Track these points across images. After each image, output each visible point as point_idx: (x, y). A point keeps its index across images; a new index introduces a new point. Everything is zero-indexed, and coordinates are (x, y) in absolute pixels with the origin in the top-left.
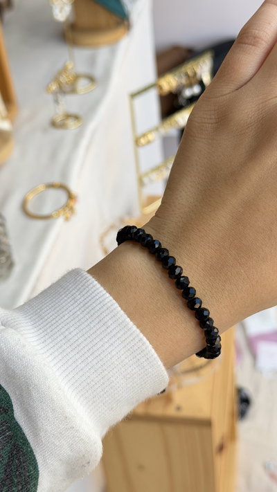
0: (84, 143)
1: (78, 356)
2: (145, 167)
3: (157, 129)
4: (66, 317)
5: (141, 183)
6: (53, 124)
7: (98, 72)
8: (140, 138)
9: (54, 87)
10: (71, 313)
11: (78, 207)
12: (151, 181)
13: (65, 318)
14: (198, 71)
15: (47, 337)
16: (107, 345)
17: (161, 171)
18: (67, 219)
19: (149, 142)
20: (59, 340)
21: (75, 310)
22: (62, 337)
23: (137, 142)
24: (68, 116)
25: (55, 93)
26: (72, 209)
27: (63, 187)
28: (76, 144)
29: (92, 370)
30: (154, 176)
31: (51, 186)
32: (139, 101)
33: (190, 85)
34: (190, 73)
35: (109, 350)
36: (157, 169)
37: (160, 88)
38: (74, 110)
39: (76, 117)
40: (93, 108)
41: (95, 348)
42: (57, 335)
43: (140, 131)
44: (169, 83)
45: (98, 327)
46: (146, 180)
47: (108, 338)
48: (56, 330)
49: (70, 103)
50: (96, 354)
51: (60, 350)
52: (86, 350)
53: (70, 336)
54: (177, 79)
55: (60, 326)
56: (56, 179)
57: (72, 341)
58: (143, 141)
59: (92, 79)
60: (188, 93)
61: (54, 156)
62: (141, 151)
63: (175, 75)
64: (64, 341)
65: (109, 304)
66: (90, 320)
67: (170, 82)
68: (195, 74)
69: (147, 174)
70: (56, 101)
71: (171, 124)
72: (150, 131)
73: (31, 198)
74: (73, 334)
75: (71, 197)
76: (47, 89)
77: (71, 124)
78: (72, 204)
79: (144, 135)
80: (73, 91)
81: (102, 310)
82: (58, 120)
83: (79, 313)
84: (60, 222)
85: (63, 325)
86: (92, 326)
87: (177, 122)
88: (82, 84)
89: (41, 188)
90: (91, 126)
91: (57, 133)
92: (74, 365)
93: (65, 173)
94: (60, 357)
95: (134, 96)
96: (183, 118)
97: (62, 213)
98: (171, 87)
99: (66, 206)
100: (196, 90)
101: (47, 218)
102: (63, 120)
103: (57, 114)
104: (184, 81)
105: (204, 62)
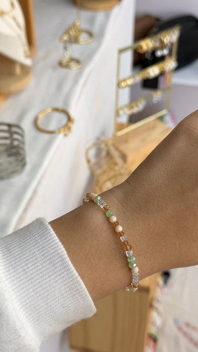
0: (82, 81)
3: (134, 77)
4: (28, 254)
5: (117, 114)
6: (61, 64)
8: (121, 82)
9: (66, 38)
11: (74, 127)
17: (133, 107)
18: (66, 135)
19: (127, 86)
21: (35, 250)
22: (22, 269)
23: (119, 85)
24: (72, 59)
25: (65, 42)
26: (69, 129)
27: (65, 112)
28: (76, 81)
30: (126, 110)
31: (56, 110)
33: (162, 48)
38: (76, 55)
39: (78, 62)
40: (90, 55)
41: (44, 282)
42: (18, 267)
43: (122, 77)
44: (147, 45)
46: (121, 112)
48: (18, 263)
49: (75, 51)
50: (44, 286)
51: (19, 280)
52: (37, 282)
53: (27, 270)
54: (153, 42)
55: (22, 261)
56: (60, 105)
57: (28, 274)
58: (123, 84)
59: (91, 34)
60: (159, 53)
61: (59, 88)
62: (121, 91)
63: (154, 38)
64: (22, 273)
66: (44, 260)
69: (122, 108)
70: (65, 48)
72: (129, 78)
73: (41, 116)
75: (70, 119)
76: (61, 38)
77: (73, 65)
78: (70, 124)
79: (124, 80)
82: (65, 61)
83: (37, 253)
84: (61, 136)
85: (24, 260)
86: (45, 265)
87: (148, 73)
88: (83, 37)
89: (49, 110)
90: (88, 70)
93: (67, 101)
94: (18, 285)
95: (121, 51)
96: (153, 71)
97: (62, 131)
98: (148, 48)
99: (67, 126)
100: (165, 52)
101: (52, 132)
102: (68, 62)
103: (64, 57)
104: (158, 44)
105: (174, 32)
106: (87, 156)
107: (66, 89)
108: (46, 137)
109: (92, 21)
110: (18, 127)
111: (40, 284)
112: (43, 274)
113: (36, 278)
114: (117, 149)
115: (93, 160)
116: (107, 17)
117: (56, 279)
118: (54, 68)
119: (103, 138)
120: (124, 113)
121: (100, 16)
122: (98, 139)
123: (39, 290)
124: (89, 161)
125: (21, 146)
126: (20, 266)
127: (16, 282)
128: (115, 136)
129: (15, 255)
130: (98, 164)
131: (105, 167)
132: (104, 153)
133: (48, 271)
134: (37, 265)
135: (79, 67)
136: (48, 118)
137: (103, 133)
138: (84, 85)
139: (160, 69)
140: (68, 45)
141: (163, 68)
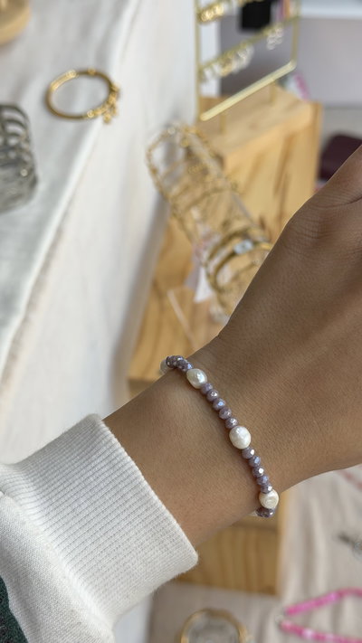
1: (87, 536)
5: (201, 77)
13: (74, 485)
18: (107, 121)
22: (70, 510)
23: (199, 17)
26: (113, 108)
27: (101, 76)
29: (105, 554)
31: (84, 73)
41: (109, 527)
46: (208, 73)
50: (110, 534)
53: (79, 510)
57: (81, 516)
58: (208, 15)
61: (85, 31)
64: (71, 516)
66: (105, 490)
69: (209, 65)
73: (56, 88)
74: (83, 507)
75: (112, 89)
78: (113, 99)
83: (92, 479)
84: (97, 125)
89: (71, 75)
92: (82, 547)
97: (100, 113)
99: (107, 101)
101: (79, 117)
106: (150, 161)
108: (70, 126)
110: (15, 108)
111: (103, 531)
112: (106, 513)
113: (95, 522)
115: (162, 169)
119: (177, 124)
120: (214, 74)
122: (168, 126)
124: (154, 171)
125: (25, 146)
128: (198, 121)
129: (55, 486)
130: (171, 175)
131: (186, 180)
132: (181, 153)
134: (94, 499)
136: (70, 91)
137: (176, 115)
138: (133, 20)
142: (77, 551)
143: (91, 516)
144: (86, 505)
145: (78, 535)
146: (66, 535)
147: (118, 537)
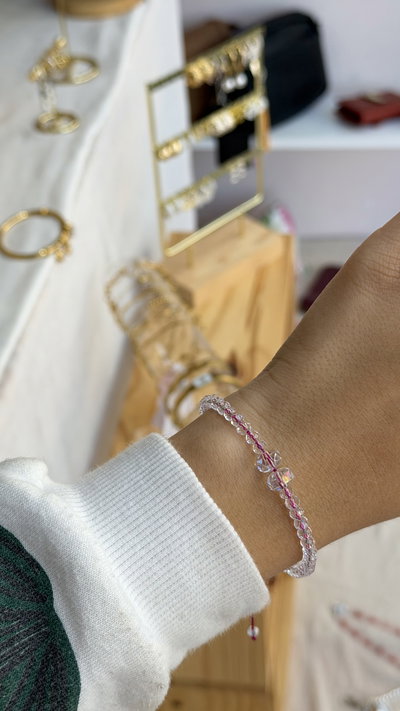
0: (82, 154)
1: (137, 540)
2: (168, 190)
3: (185, 136)
4: (126, 487)
5: (163, 213)
6: (39, 126)
7: (102, 53)
8: (162, 148)
9: (40, 73)
10: (132, 483)
11: (75, 242)
12: (177, 210)
14: (244, 54)
15: (98, 512)
16: (176, 528)
17: (192, 196)
18: (59, 260)
19: (174, 155)
20: (113, 517)
23: (157, 154)
24: (59, 115)
25: (41, 82)
26: (66, 246)
27: (54, 216)
28: (71, 155)
29: (155, 560)
30: (181, 203)
31: (36, 213)
32: (159, 95)
33: (233, 75)
34: (233, 57)
35: (179, 535)
36: (185, 193)
37: (190, 77)
38: (67, 106)
39: (71, 118)
40: (95, 104)
41: (160, 531)
43: (161, 138)
44: (202, 70)
45: (165, 502)
46: (170, 208)
47: (177, 518)
48: (111, 504)
49: (62, 97)
53: (129, 513)
54: (213, 64)
56: (43, 204)
58: (166, 152)
59: (92, 63)
60: (229, 85)
61: (39, 171)
62: (163, 166)
63: (211, 59)
65: (182, 473)
66: (156, 493)
67: (204, 69)
68: (239, 57)
69: (171, 200)
70: (43, 94)
71: (205, 129)
72: (177, 139)
73: (8, 229)
74: (132, 510)
75: (64, 228)
76: (31, 75)
77: (65, 127)
78: (66, 238)
79: (167, 145)
80: (66, 79)
81: (173, 480)
82: (45, 121)
83: (142, 482)
84: (49, 263)
87: (214, 127)
88: (79, 71)
89: (22, 215)
90: (92, 131)
91: (44, 139)
93: (56, 194)
95: (153, 87)
96: (222, 121)
97: (52, 252)
98: (205, 76)
99: (59, 240)
100: (241, 81)
101: (32, 257)
102: (52, 120)
103: (44, 112)
104: (224, 68)
105: (252, 41)
106: (109, 298)
107: (52, 172)
108: (20, 266)
109: (93, 38)
114: (166, 278)
116: (123, 27)
117: (183, 523)
118: (26, 135)
121: (108, 27)
123: (152, 545)
124: (114, 308)
126: (115, 508)
127: (109, 535)
133: (166, 510)
135: (74, 127)
136: (22, 231)
138: (88, 160)
139: (236, 117)
140: (48, 87)
141: (242, 114)
142: (126, 557)
143: (141, 520)
144: (135, 509)
145: (127, 539)
146: (113, 540)
147: (169, 541)
